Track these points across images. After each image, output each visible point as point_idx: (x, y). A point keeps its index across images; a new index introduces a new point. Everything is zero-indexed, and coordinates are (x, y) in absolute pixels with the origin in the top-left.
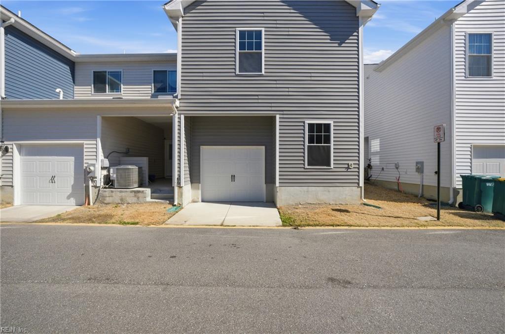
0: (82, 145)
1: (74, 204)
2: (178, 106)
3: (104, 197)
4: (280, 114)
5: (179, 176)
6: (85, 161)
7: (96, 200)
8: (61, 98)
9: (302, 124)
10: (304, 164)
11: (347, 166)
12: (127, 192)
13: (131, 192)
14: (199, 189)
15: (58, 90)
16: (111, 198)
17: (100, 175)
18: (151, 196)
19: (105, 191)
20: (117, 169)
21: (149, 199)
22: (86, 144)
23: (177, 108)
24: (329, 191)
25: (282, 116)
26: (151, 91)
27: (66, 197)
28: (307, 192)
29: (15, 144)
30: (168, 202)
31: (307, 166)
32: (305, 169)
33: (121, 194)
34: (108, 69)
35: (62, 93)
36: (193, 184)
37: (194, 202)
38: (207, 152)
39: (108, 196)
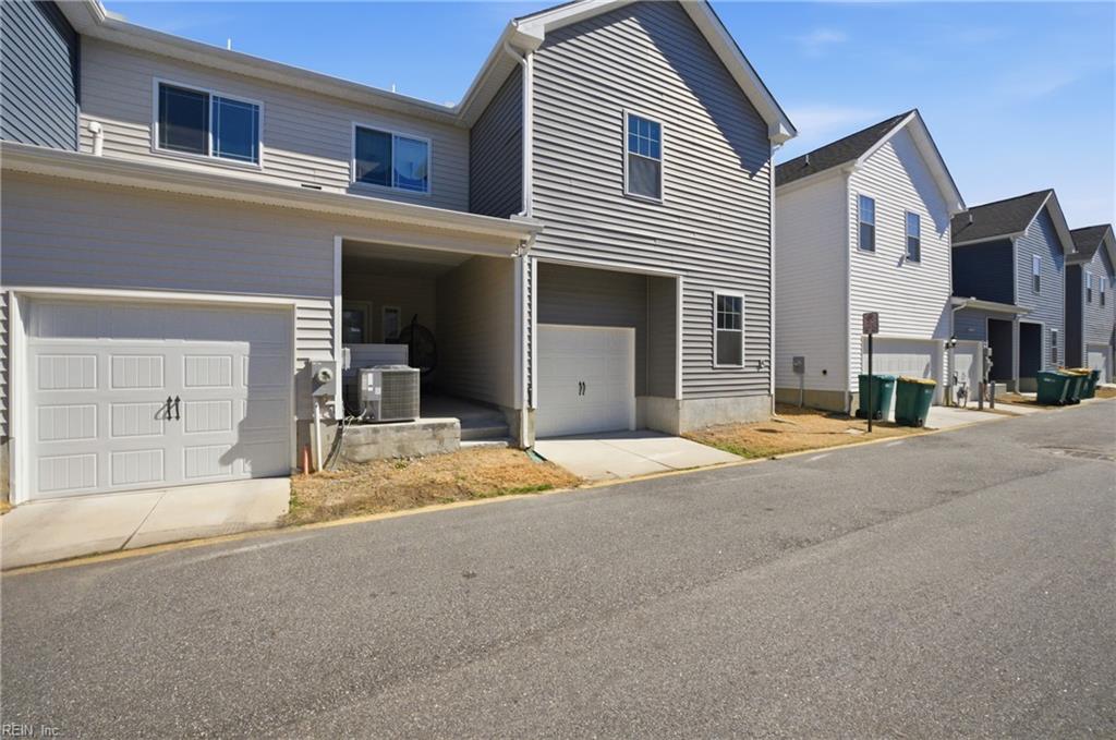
0: (290, 310)
1: (249, 475)
3: (352, 446)
4: (683, 276)
5: (530, 386)
6: (298, 355)
7: (330, 456)
9: (710, 295)
10: (712, 362)
11: (757, 364)
13: (426, 428)
16: (372, 446)
18: (462, 434)
19: (357, 432)
20: (384, 374)
22: (299, 308)
24: (739, 404)
25: (685, 280)
26: (350, 176)
27: (219, 457)
29: (15, 293)
30: (506, 443)
31: (716, 365)
32: (713, 369)
33: (399, 434)
34: (214, 89)
39: (363, 440)
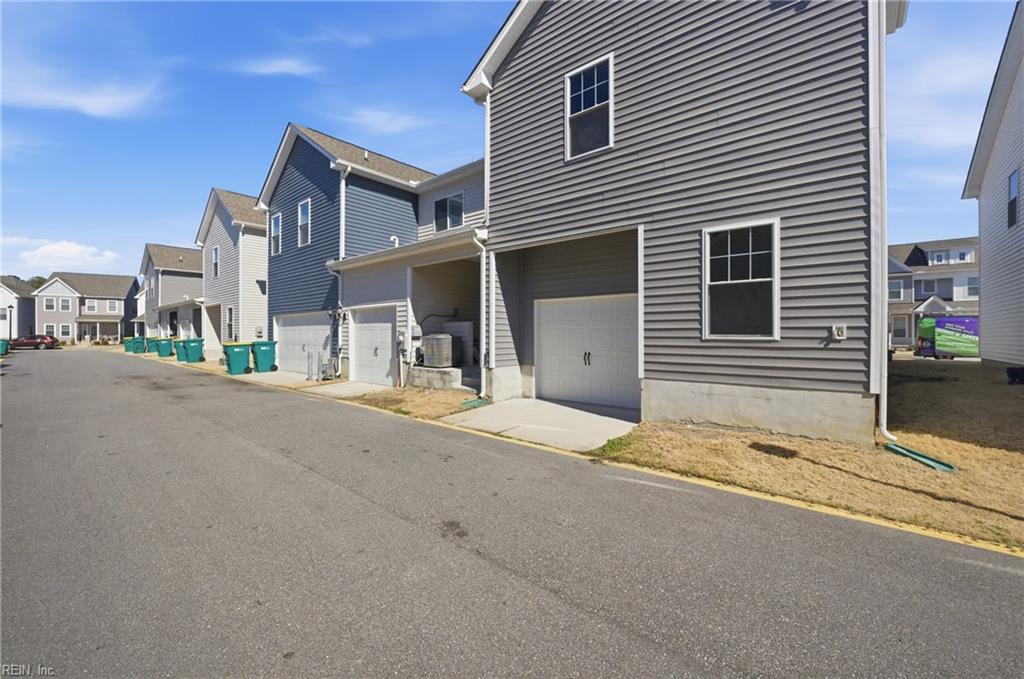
0: (395, 307)
1: (391, 383)
2: (486, 238)
3: (413, 377)
4: (644, 223)
5: (488, 350)
6: (398, 329)
7: (406, 381)
8: (397, 246)
9: (697, 237)
10: (700, 330)
11: (825, 334)
12: (433, 372)
13: (439, 372)
14: (532, 375)
15: (392, 238)
16: (419, 379)
17: (411, 347)
18: (462, 381)
19: (415, 370)
21: (458, 384)
22: (398, 306)
23: (484, 242)
24: (768, 400)
25: (650, 227)
27: (386, 374)
28: (709, 395)
31: (707, 335)
32: (702, 341)
33: (429, 375)
34: (449, 195)
35: (397, 242)
36: (523, 367)
37: (525, 397)
38: (546, 309)
39: (417, 375)
